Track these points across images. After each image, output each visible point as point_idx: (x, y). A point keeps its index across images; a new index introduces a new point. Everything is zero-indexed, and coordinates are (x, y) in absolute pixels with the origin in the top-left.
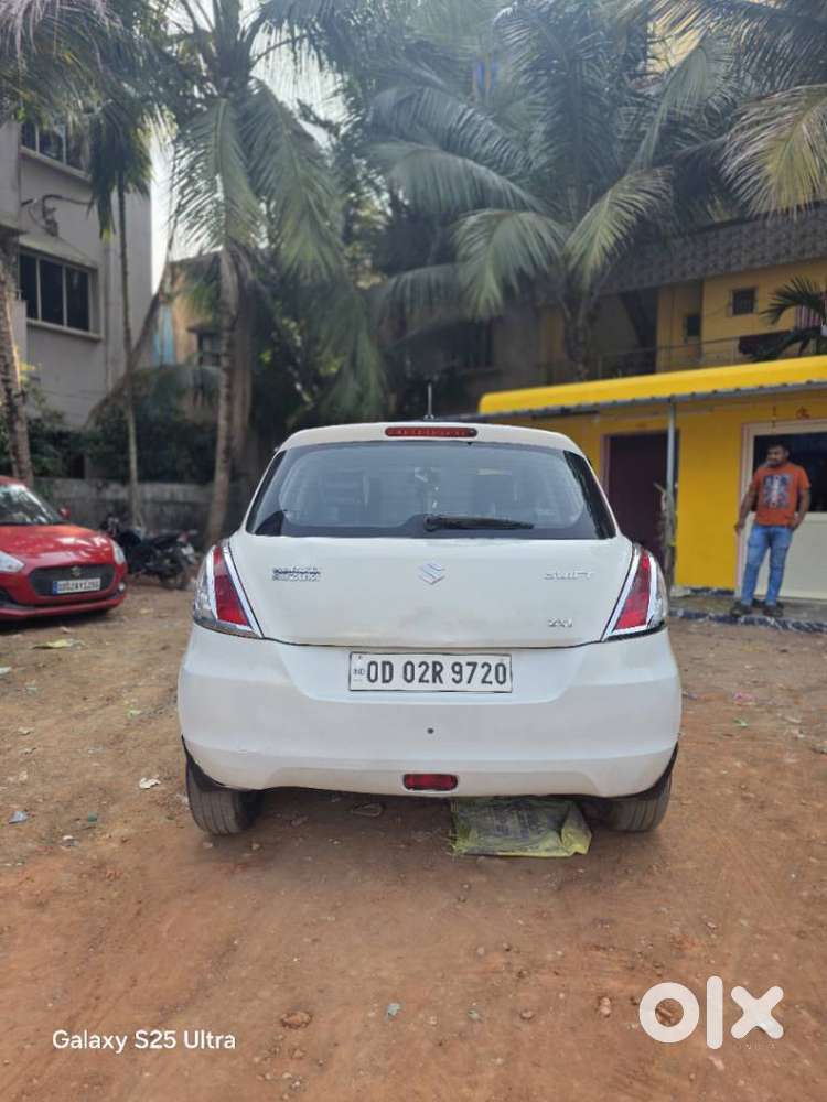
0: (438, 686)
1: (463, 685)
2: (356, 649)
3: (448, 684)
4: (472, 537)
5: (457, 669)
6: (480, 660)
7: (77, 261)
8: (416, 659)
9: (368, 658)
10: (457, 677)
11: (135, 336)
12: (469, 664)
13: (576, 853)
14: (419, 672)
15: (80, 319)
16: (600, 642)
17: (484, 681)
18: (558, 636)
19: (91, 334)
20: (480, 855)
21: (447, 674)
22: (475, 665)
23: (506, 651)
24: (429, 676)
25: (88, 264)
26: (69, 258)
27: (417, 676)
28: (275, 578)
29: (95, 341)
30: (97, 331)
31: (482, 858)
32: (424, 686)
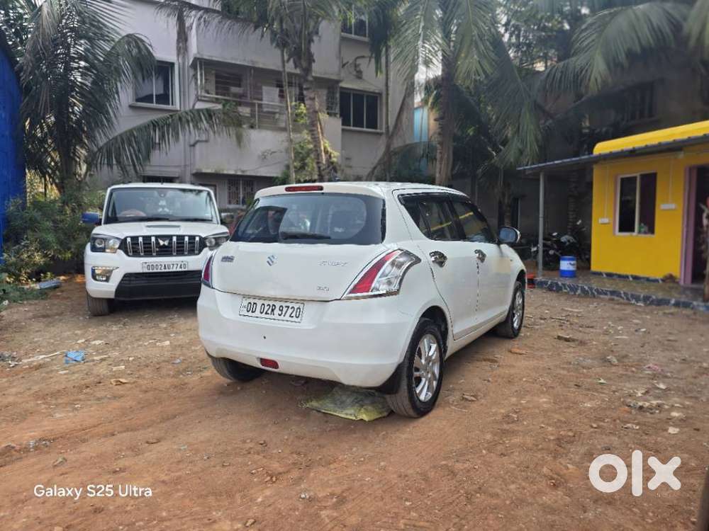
0: (272, 317)
1: (282, 317)
2: (244, 296)
3: (276, 316)
4: (300, 243)
5: (281, 309)
6: (291, 305)
7: (371, 90)
8: (266, 303)
9: (249, 301)
10: (280, 313)
11: (391, 129)
12: (286, 307)
13: (362, 420)
14: (266, 308)
15: (373, 123)
16: (340, 299)
17: (290, 316)
18: (323, 296)
19: (378, 131)
20: (313, 409)
21: (277, 311)
22: (288, 307)
23: (303, 301)
24: (269, 312)
25: (377, 91)
26: (368, 90)
27: (265, 312)
28: (222, 261)
29: (381, 134)
30: (381, 129)
31: (314, 411)
32: (267, 316)
